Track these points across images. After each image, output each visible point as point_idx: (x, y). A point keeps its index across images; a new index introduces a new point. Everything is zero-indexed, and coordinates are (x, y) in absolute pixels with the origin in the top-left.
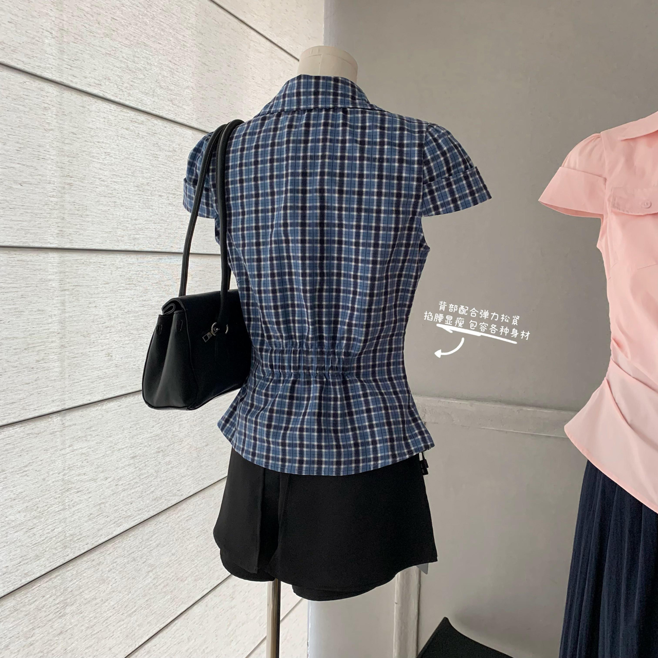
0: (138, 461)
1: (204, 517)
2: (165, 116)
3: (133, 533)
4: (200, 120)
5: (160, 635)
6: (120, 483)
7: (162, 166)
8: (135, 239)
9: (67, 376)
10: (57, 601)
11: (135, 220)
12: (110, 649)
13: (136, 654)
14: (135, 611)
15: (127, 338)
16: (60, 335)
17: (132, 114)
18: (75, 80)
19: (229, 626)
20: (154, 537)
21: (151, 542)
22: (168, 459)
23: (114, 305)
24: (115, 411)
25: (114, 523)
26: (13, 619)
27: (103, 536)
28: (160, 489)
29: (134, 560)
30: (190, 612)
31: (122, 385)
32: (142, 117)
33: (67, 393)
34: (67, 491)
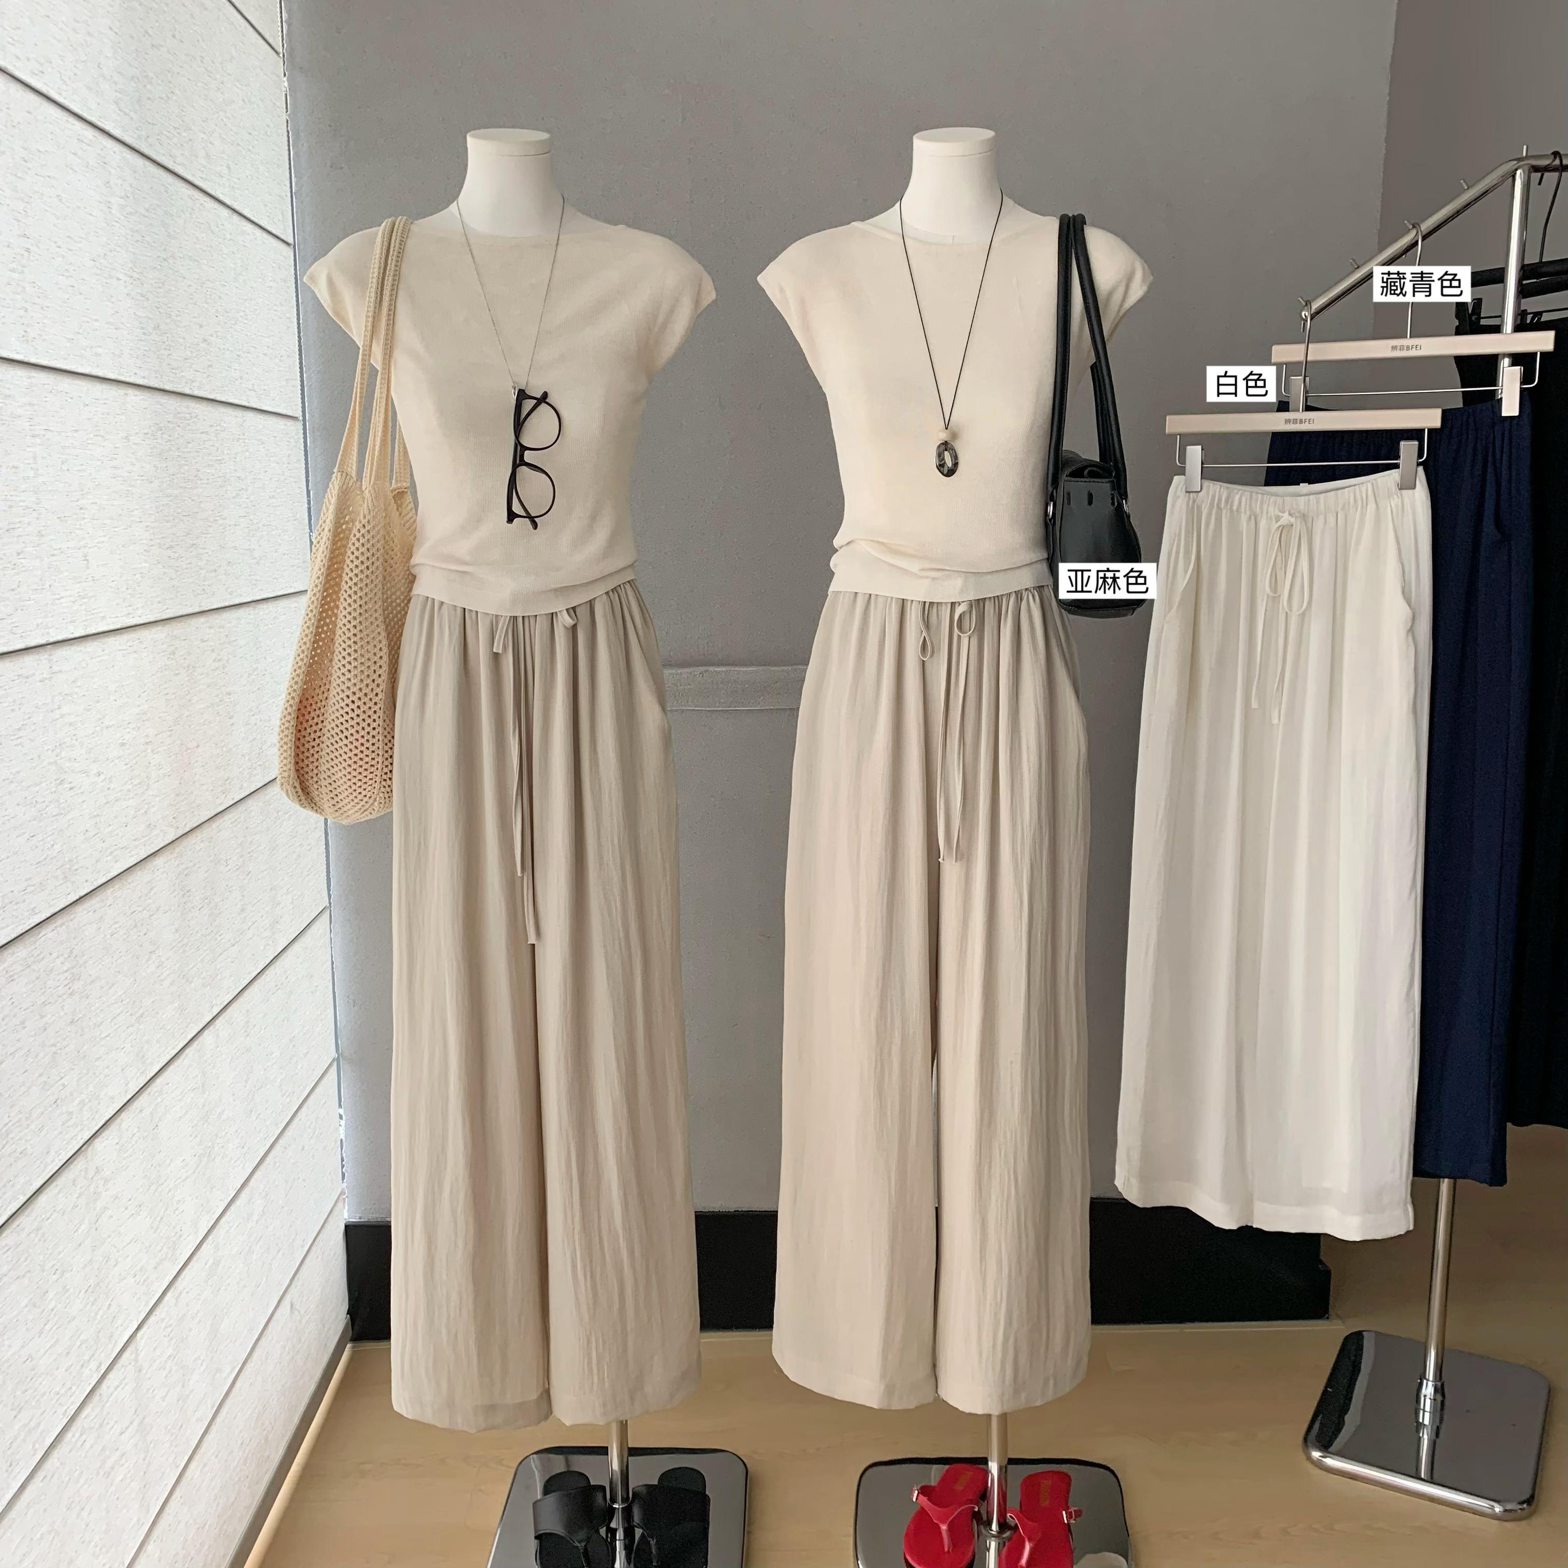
0: (127, 752)
1: (206, 875)
5: (172, 1068)
7: (115, 224)
8: (97, 355)
9: (47, 586)
10: (65, 968)
11: (96, 320)
12: (123, 1070)
13: (149, 1089)
14: (141, 1016)
16: (35, 514)
19: (246, 1081)
20: (152, 893)
21: (150, 901)
23: (84, 471)
24: (100, 659)
28: (153, 810)
29: (136, 926)
30: (201, 1039)
31: (102, 615)
33: (50, 615)
34: (61, 784)
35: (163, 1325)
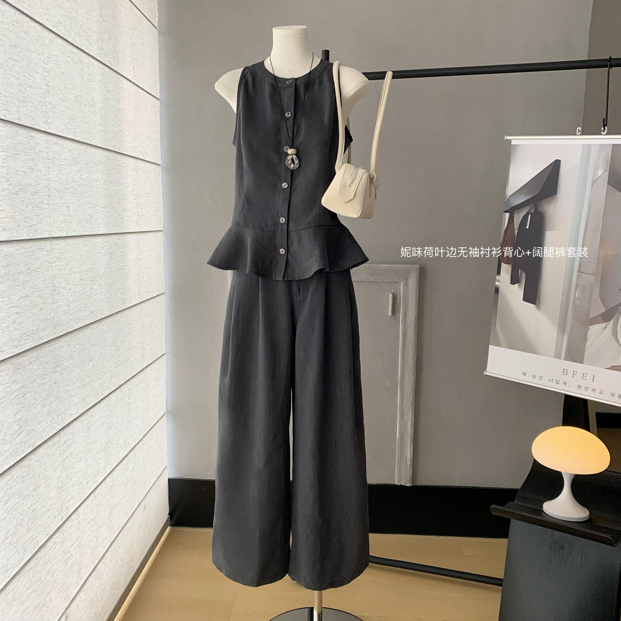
0: (82, 283)
2: (85, 50)
3: (82, 331)
4: (101, 55)
5: (97, 406)
6: (76, 295)
8: (76, 132)
9: (51, 216)
10: (53, 361)
11: (76, 119)
13: (87, 413)
14: (85, 385)
15: (75, 199)
16: (48, 189)
17: (71, 47)
18: (48, 22)
19: (128, 416)
20: (91, 338)
21: (90, 341)
22: (96, 287)
25: (74, 321)
26: (36, 364)
27: (70, 328)
28: (93, 306)
29: (83, 349)
32: (76, 50)
34: (54, 291)
35: (90, 506)
